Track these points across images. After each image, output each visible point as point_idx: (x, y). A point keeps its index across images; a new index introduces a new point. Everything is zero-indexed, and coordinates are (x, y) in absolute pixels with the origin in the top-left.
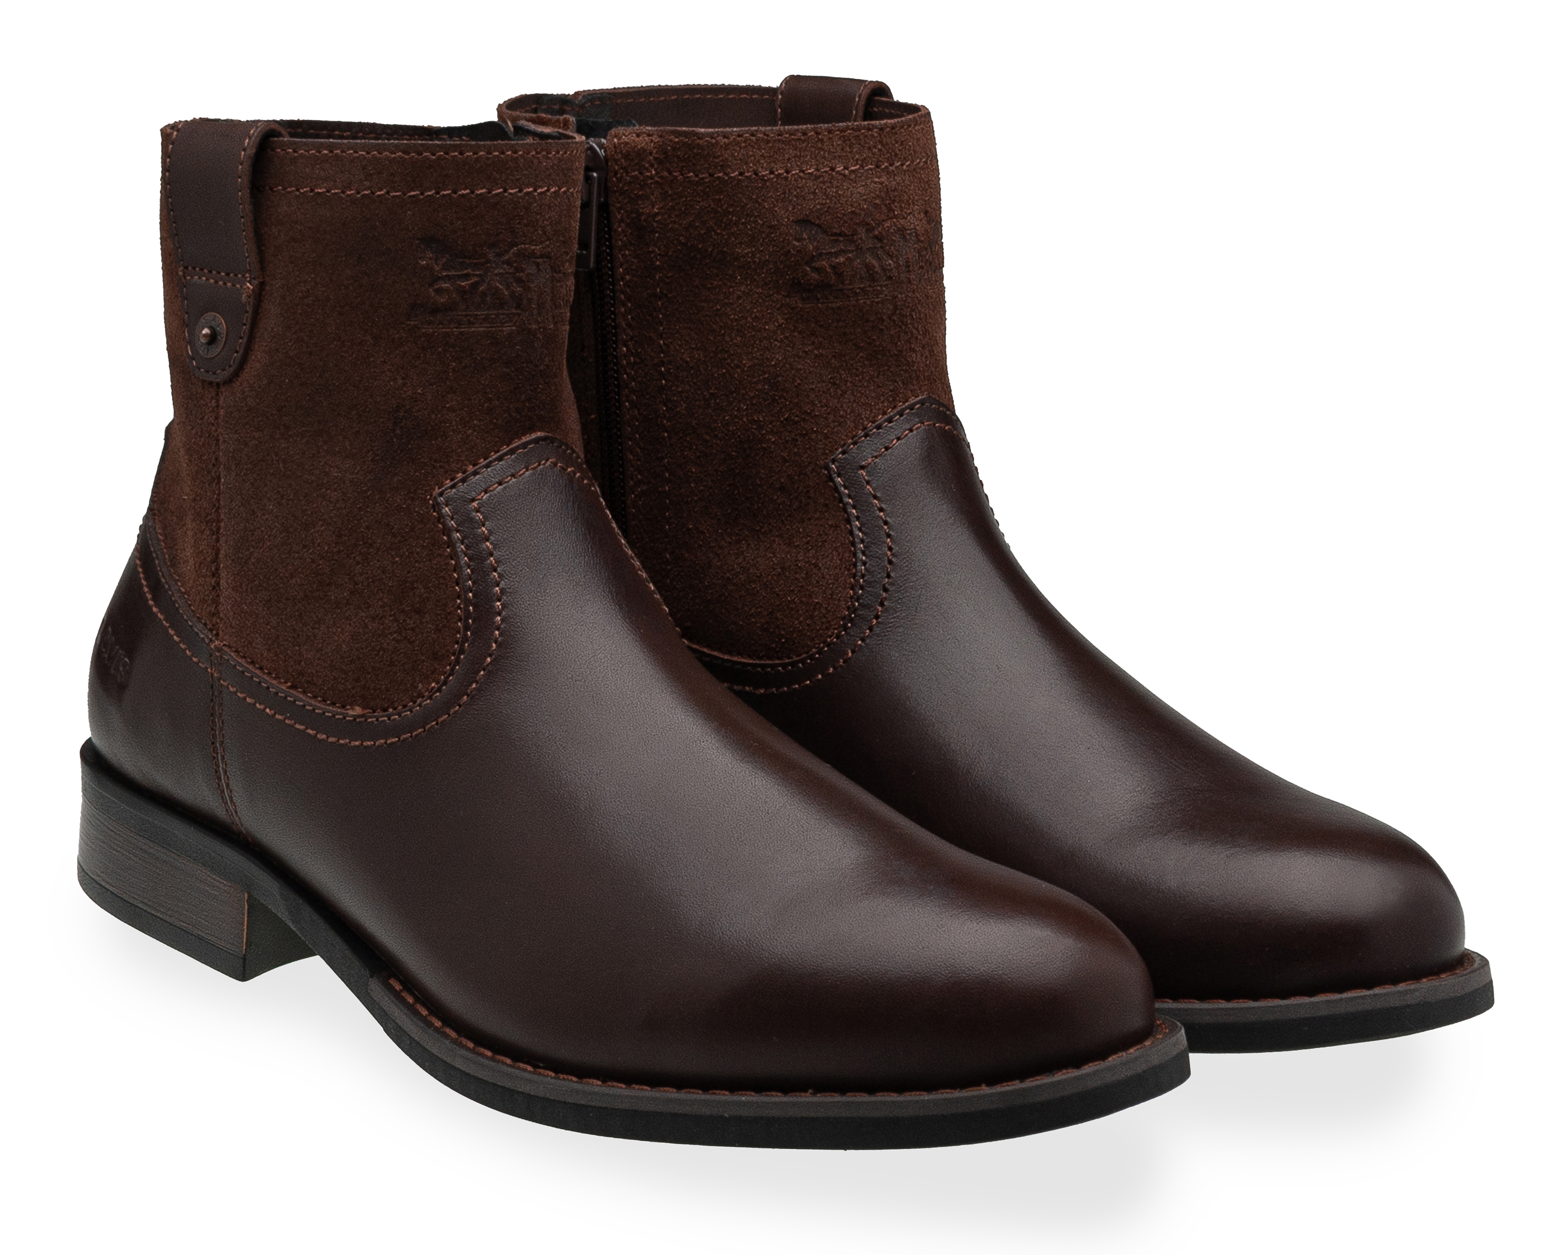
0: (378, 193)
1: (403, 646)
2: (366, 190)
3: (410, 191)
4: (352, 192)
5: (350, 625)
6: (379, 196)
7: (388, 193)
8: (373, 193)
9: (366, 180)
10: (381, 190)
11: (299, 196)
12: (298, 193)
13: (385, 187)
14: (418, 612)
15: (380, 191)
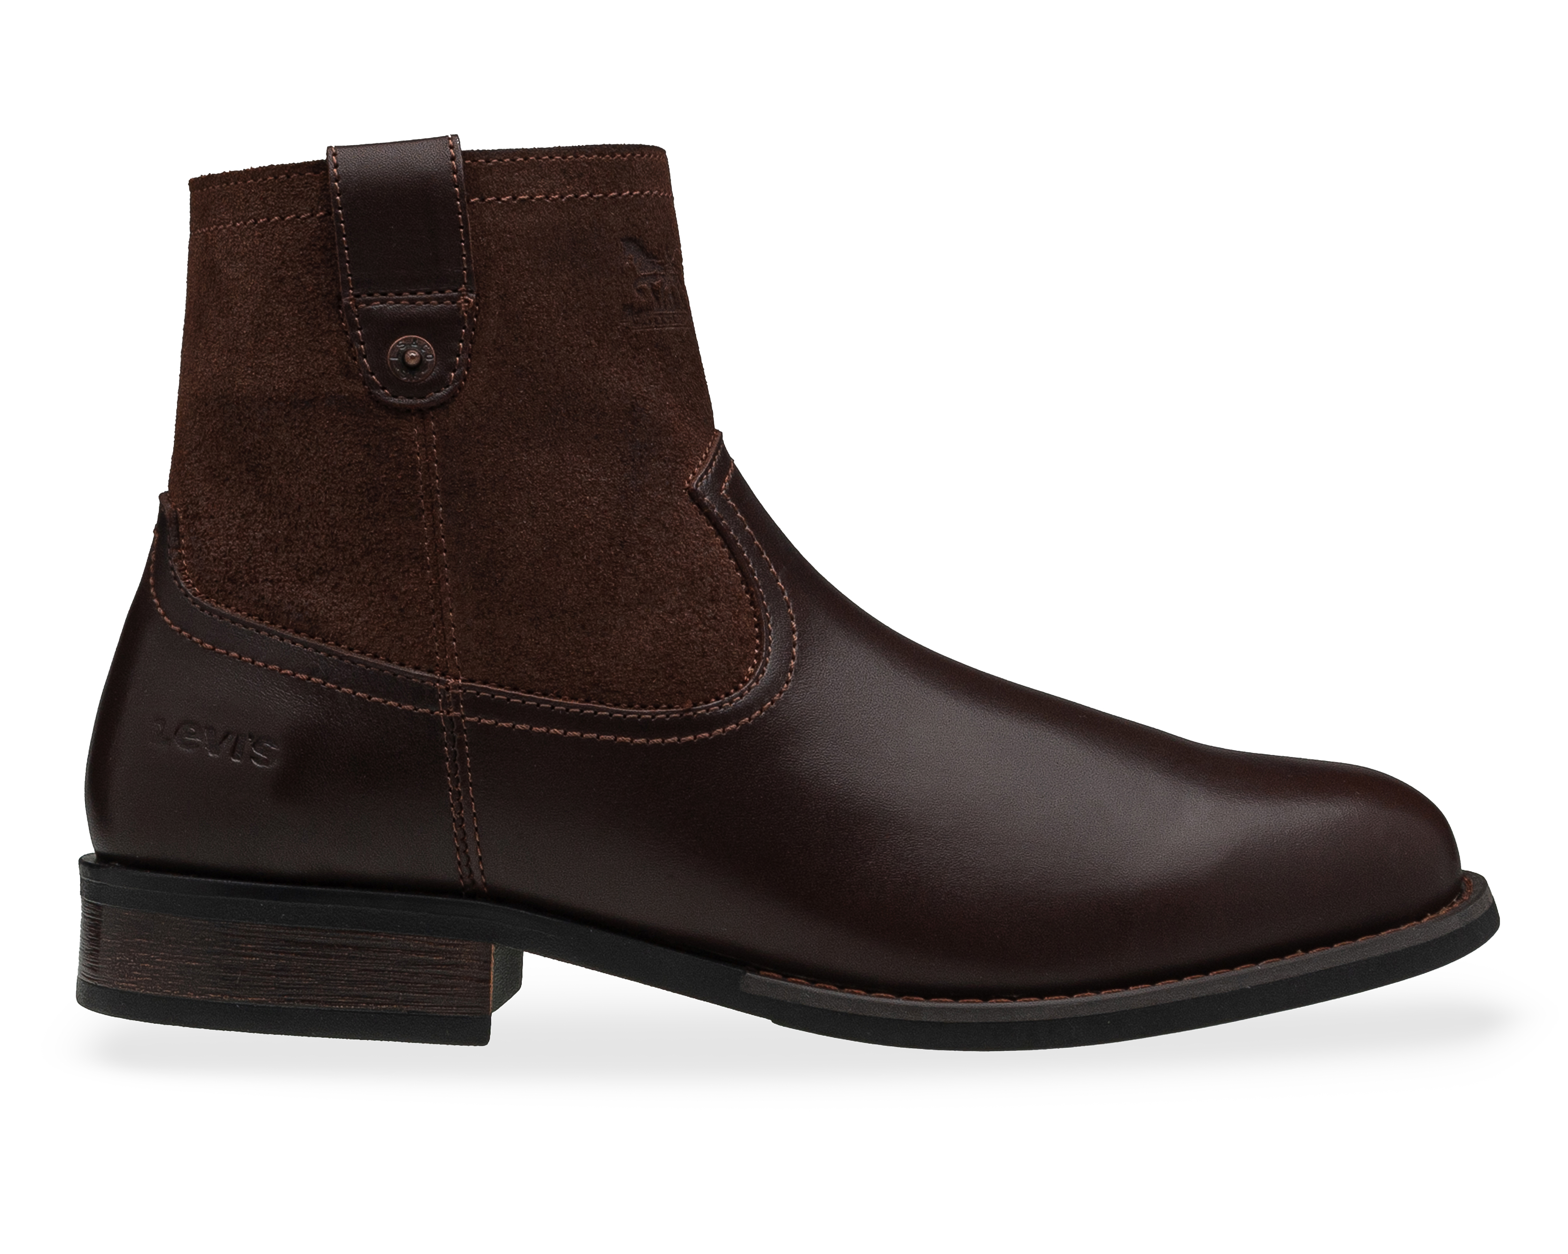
0: (582, 196)
1: (711, 635)
2: (570, 193)
3: (611, 193)
4: (557, 196)
5: (647, 624)
6: (583, 199)
7: (591, 195)
8: (576, 196)
9: (569, 185)
10: (584, 192)
11: (501, 206)
12: (500, 202)
13: (588, 190)
14: (712, 600)
15: (583, 194)
